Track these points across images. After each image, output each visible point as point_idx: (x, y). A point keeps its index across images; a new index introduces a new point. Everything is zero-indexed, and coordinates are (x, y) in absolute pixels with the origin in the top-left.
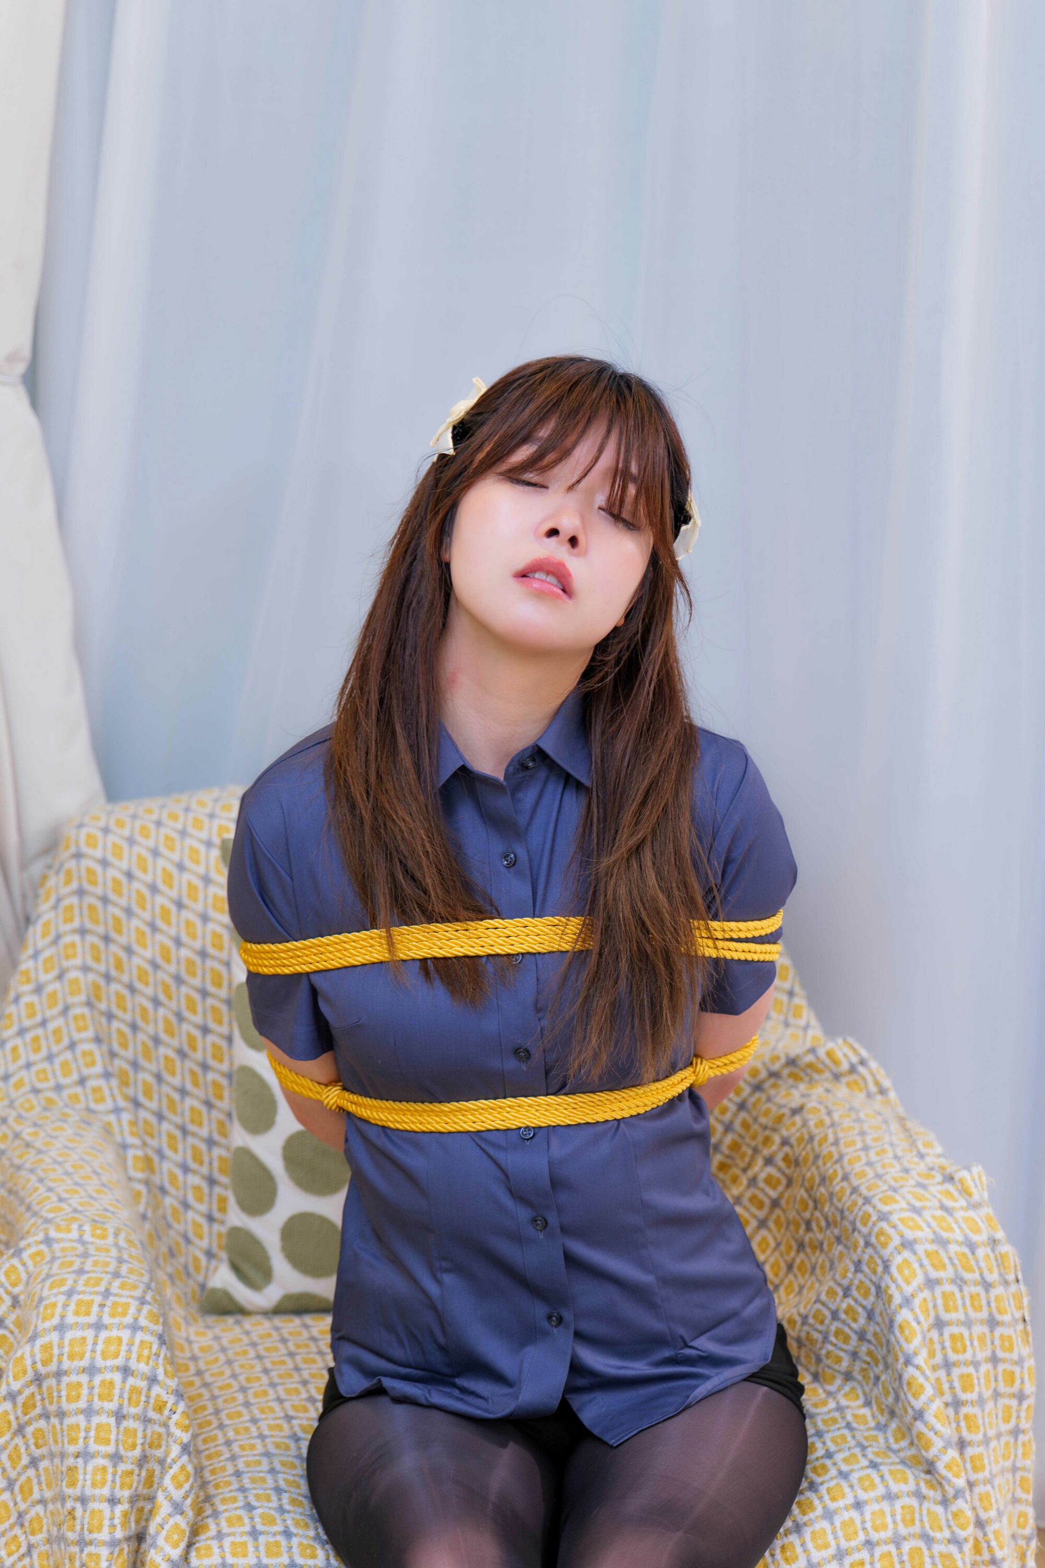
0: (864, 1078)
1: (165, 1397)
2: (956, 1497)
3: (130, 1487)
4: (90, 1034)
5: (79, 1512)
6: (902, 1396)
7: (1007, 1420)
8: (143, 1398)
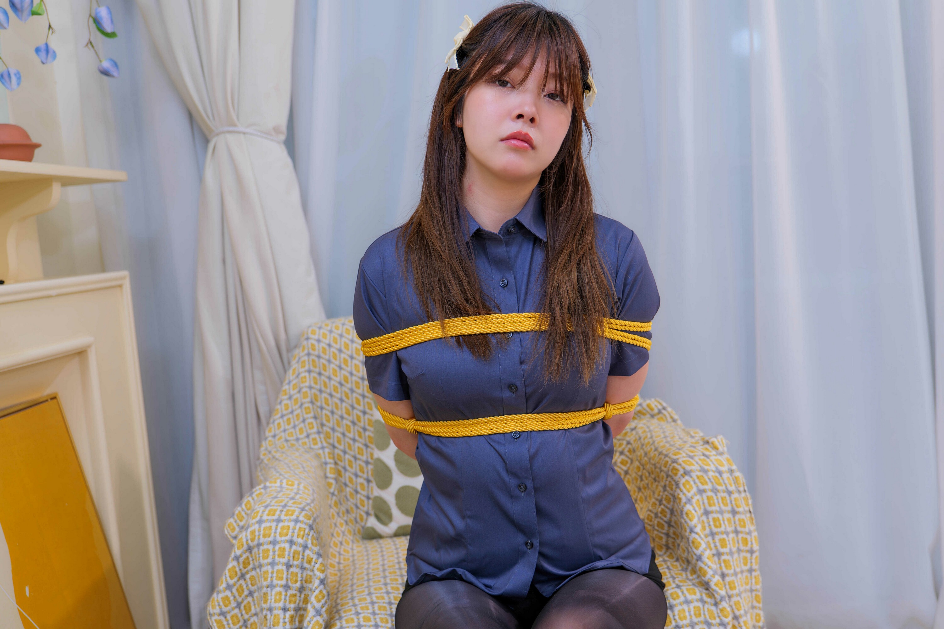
0: (665, 416)
1: (311, 555)
2: (721, 601)
3: (295, 602)
4: (312, 415)
5: (269, 617)
6: (690, 550)
7: (745, 564)
8: (301, 557)
